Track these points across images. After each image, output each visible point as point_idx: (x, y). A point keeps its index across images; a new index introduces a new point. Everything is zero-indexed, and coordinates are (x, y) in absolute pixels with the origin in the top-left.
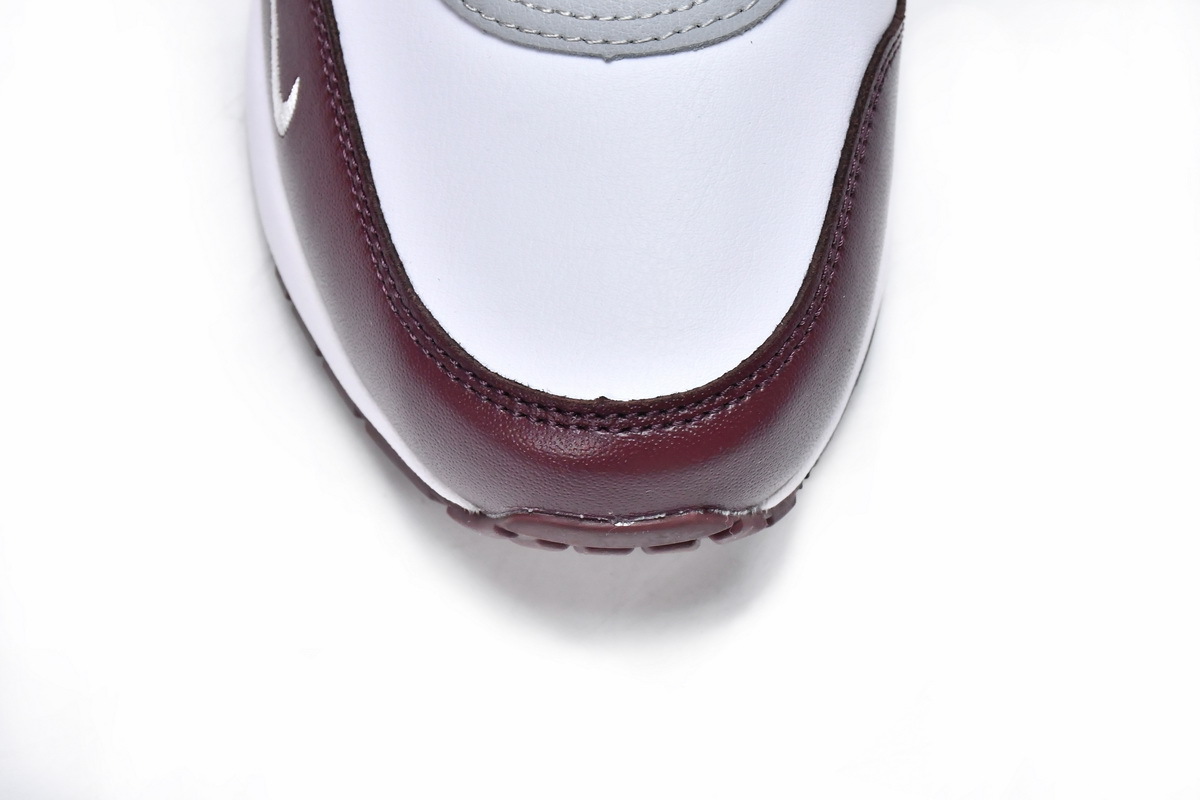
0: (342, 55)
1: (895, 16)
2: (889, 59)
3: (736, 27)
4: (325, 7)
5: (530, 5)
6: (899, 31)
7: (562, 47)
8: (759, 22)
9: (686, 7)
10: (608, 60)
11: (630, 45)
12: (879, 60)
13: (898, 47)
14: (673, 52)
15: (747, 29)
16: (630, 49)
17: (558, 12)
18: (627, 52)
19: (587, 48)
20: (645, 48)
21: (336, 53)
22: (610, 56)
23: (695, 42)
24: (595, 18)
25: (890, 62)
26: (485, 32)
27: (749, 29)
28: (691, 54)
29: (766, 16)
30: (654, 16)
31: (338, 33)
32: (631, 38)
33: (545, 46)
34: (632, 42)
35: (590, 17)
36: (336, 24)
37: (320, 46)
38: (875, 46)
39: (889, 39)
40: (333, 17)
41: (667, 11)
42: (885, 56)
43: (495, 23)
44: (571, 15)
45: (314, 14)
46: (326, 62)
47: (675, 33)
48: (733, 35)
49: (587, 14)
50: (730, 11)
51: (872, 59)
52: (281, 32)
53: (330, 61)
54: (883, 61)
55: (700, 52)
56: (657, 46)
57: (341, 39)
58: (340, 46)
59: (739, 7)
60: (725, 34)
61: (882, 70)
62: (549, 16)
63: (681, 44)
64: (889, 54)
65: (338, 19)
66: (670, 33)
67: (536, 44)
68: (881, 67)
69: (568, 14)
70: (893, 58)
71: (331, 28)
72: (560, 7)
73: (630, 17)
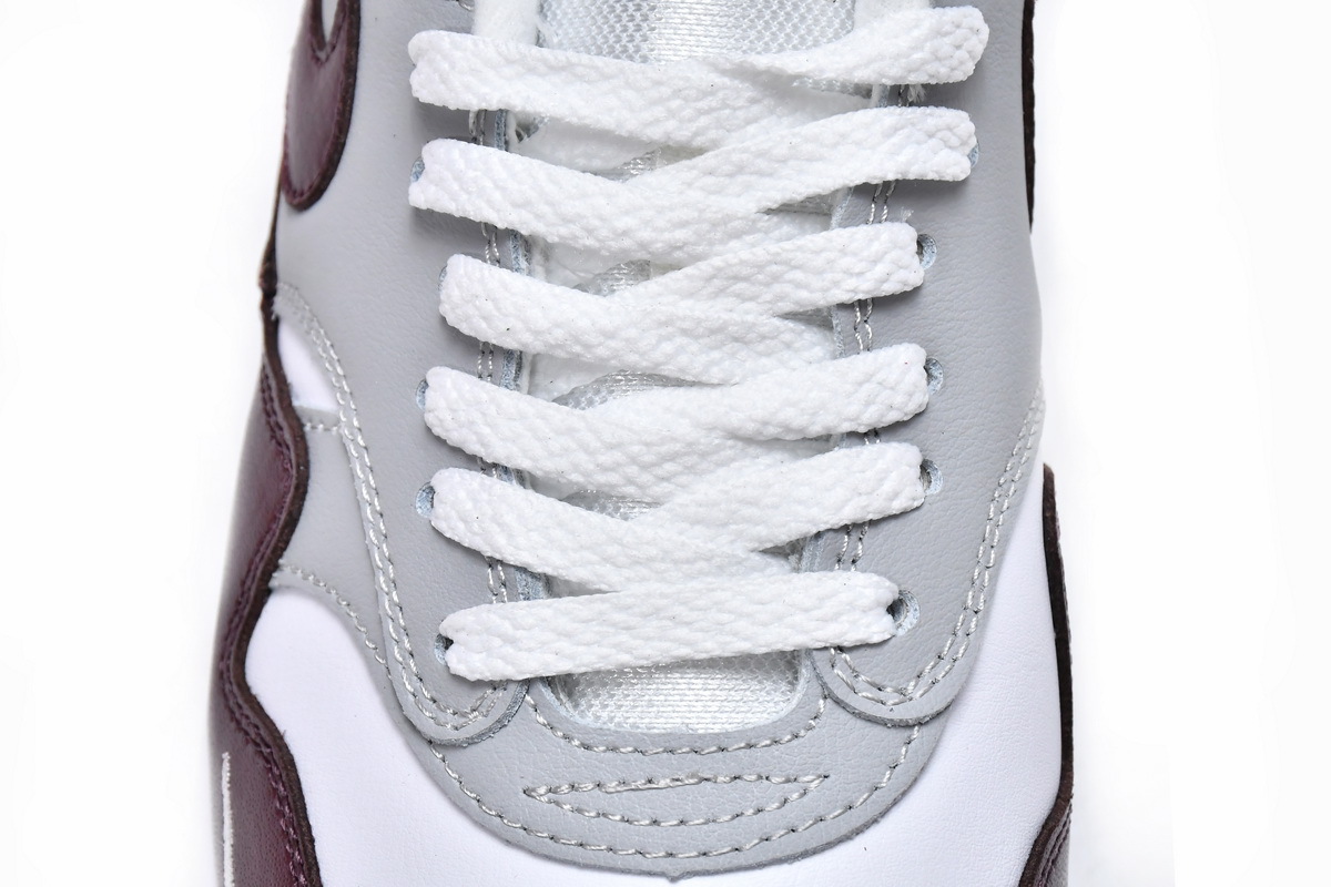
0: (318, 870)
1: (1058, 797)
2: (1052, 858)
3: (844, 831)
4: (296, 806)
5: (567, 807)
6: (1064, 819)
7: (612, 864)
8: (875, 821)
9: (777, 804)
10: (674, 880)
11: (702, 858)
12: (1039, 861)
13: (1065, 839)
14: (761, 866)
15: (858, 831)
16: (704, 863)
17: (605, 815)
18: (698, 868)
19: (646, 864)
20: (723, 862)
21: (309, 869)
22: (676, 874)
23: (789, 852)
24: (655, 822)
25: (1053, 862)
26: (508, 842)
27: (862, 831)
28: (785, 868)
29: (883, 814)
30: (733, 818)
31: (312, 841)
32: (703, 849)
33: (588, 862)
34: (705, 854)
35: (647, 822)
36: (309, 827)
37: (290, 857)
38: (1032, 841)
39: (1051, 831)
40: (306, 818)
41: (751, 811)
42: (1046, 856)
43: (522, 831)
44: (623, 820)
45: (281, 814)
46: (297, 879)
47: (762, 840)
48: (840, 841)
49: (644, 818)
50: (835, 809)
51: (1029, 860)
52: (236, 835)
53: (302, 879)
54: (1044, 861)
55: (797, 865)
56: (740, 859)
57: (317, 848)
58: (315, 858)
59: (846, 803)
60: (828, 840)
61: (1043, 874)
62: (593, 821)
63: (770, 856)
64: (1052, 852)
65: (312, 822)
66: (756, 841)
67: (576, 859)
68: (1041, 871)
69: (618, 818)
70: (1056, 858)
71: (303, 834)
72: (608, 809)
73: (702, 821)
